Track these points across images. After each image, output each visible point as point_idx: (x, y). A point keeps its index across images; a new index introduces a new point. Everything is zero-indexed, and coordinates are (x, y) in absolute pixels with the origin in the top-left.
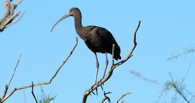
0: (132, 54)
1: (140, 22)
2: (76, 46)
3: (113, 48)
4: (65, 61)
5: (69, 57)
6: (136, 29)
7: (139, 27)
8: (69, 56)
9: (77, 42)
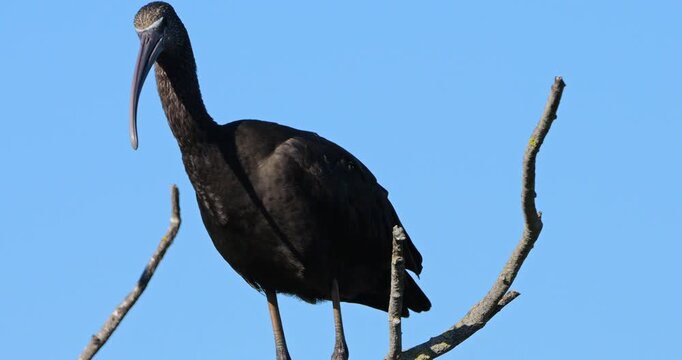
0: (513, 289)
1: (561, 85)
2: (168, 245)
3: (396, 248)
4: (101, 336)
5: (125, 311)
6: (537, 133)
7: (552, 116)
8: (125, 304)
9: (178, 215)
